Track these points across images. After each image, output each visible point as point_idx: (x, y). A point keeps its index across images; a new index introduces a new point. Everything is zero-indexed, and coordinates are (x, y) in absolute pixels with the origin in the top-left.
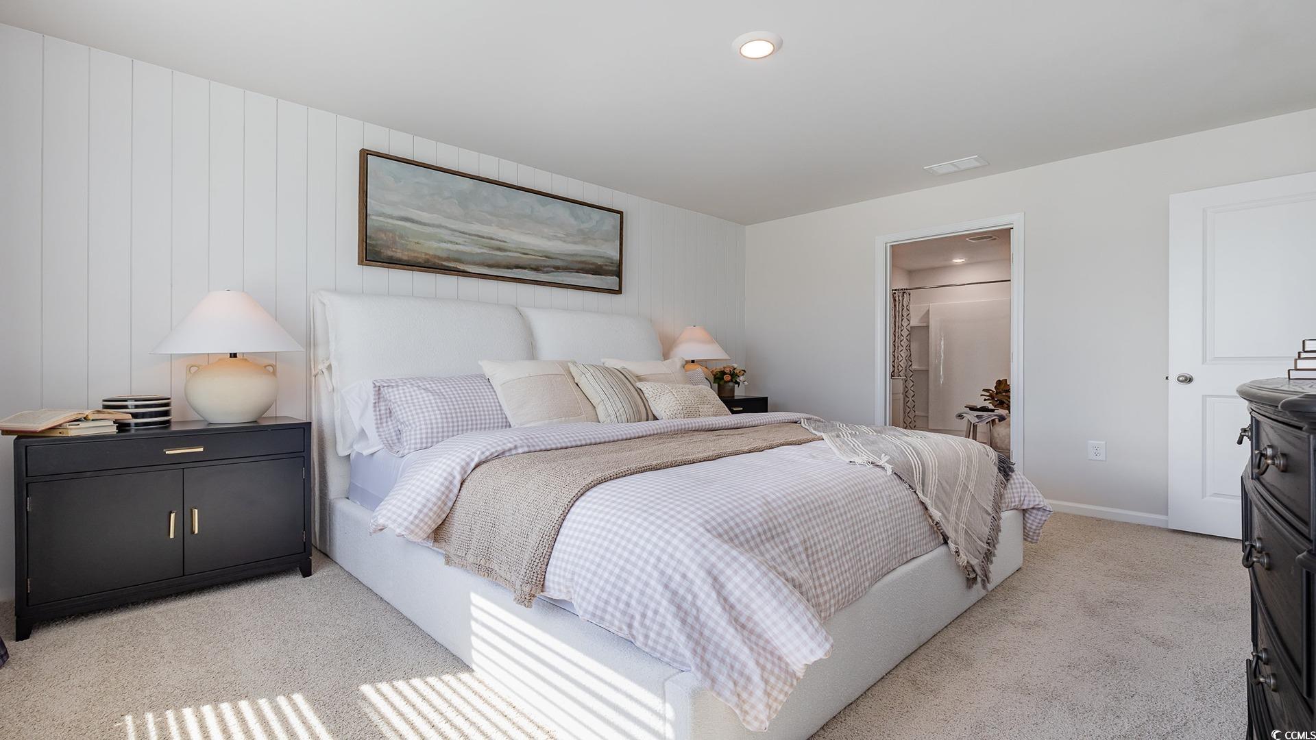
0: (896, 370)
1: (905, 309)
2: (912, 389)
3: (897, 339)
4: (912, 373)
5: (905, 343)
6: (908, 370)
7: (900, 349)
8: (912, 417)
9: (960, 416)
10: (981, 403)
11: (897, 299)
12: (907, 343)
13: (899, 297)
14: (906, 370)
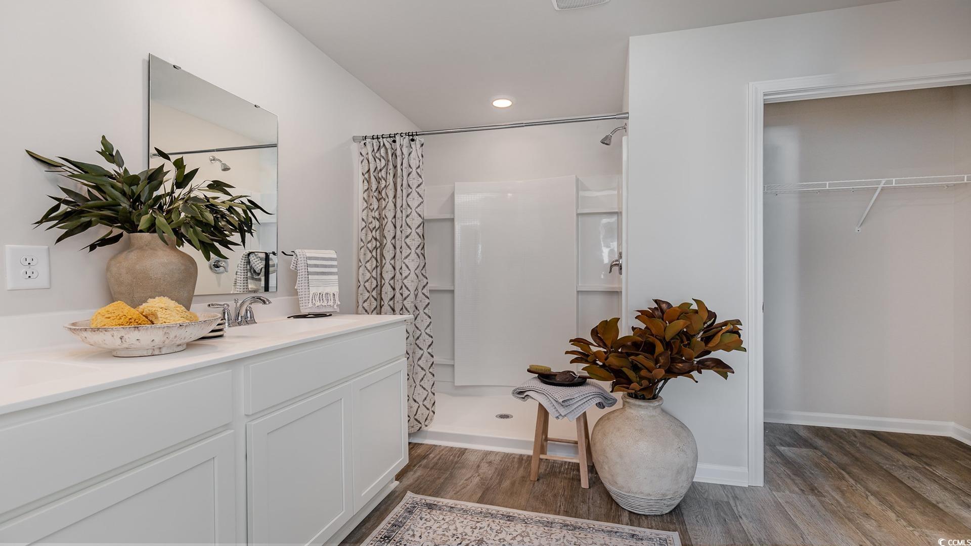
0: (398, 295)
1: (414, 173)
2: (428, 331)
3: (398, 233)
4: (427, 301)
5: (414, 241)
6: (420, 295)
7: (406, 252)
8: (427, 385)
9: (521, 393)
10: (561, 364)
11: (398, 153)
12: (418, 241)
13: (401, 146)
14: (416, 296)
